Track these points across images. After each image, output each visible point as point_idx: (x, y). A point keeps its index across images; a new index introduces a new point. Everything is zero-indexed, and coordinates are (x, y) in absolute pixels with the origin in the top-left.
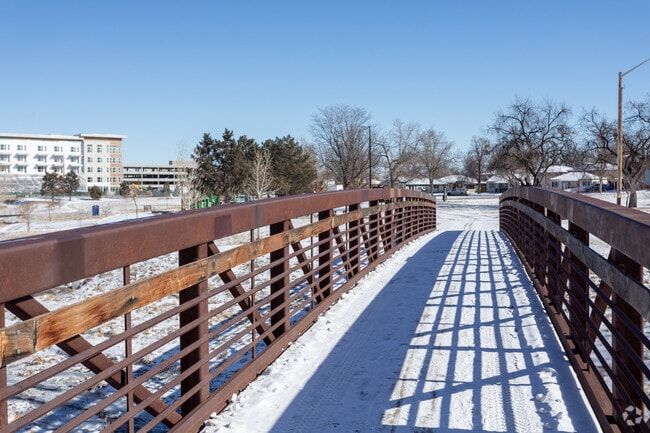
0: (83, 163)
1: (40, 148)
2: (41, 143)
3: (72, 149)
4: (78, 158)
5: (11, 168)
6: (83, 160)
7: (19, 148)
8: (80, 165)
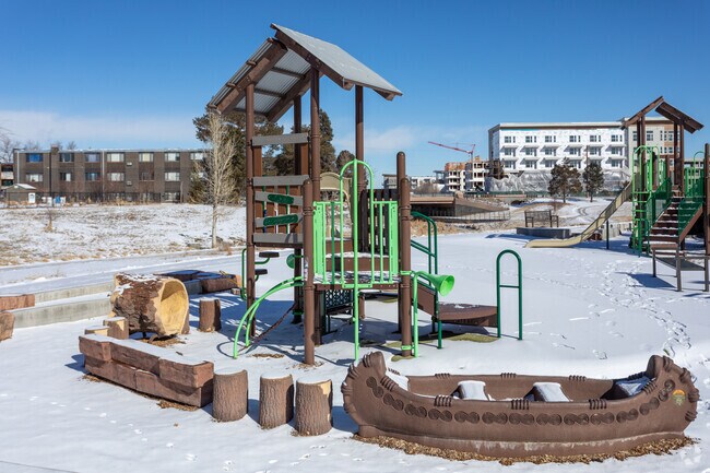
0: (627, 155)
1: (572, 139)
2: (574, 133)
3: (614, 138)
4: (621, 148)
5: (538, 163)
6: (627, 151)
7: (548, 139)
8: (623, 157)
